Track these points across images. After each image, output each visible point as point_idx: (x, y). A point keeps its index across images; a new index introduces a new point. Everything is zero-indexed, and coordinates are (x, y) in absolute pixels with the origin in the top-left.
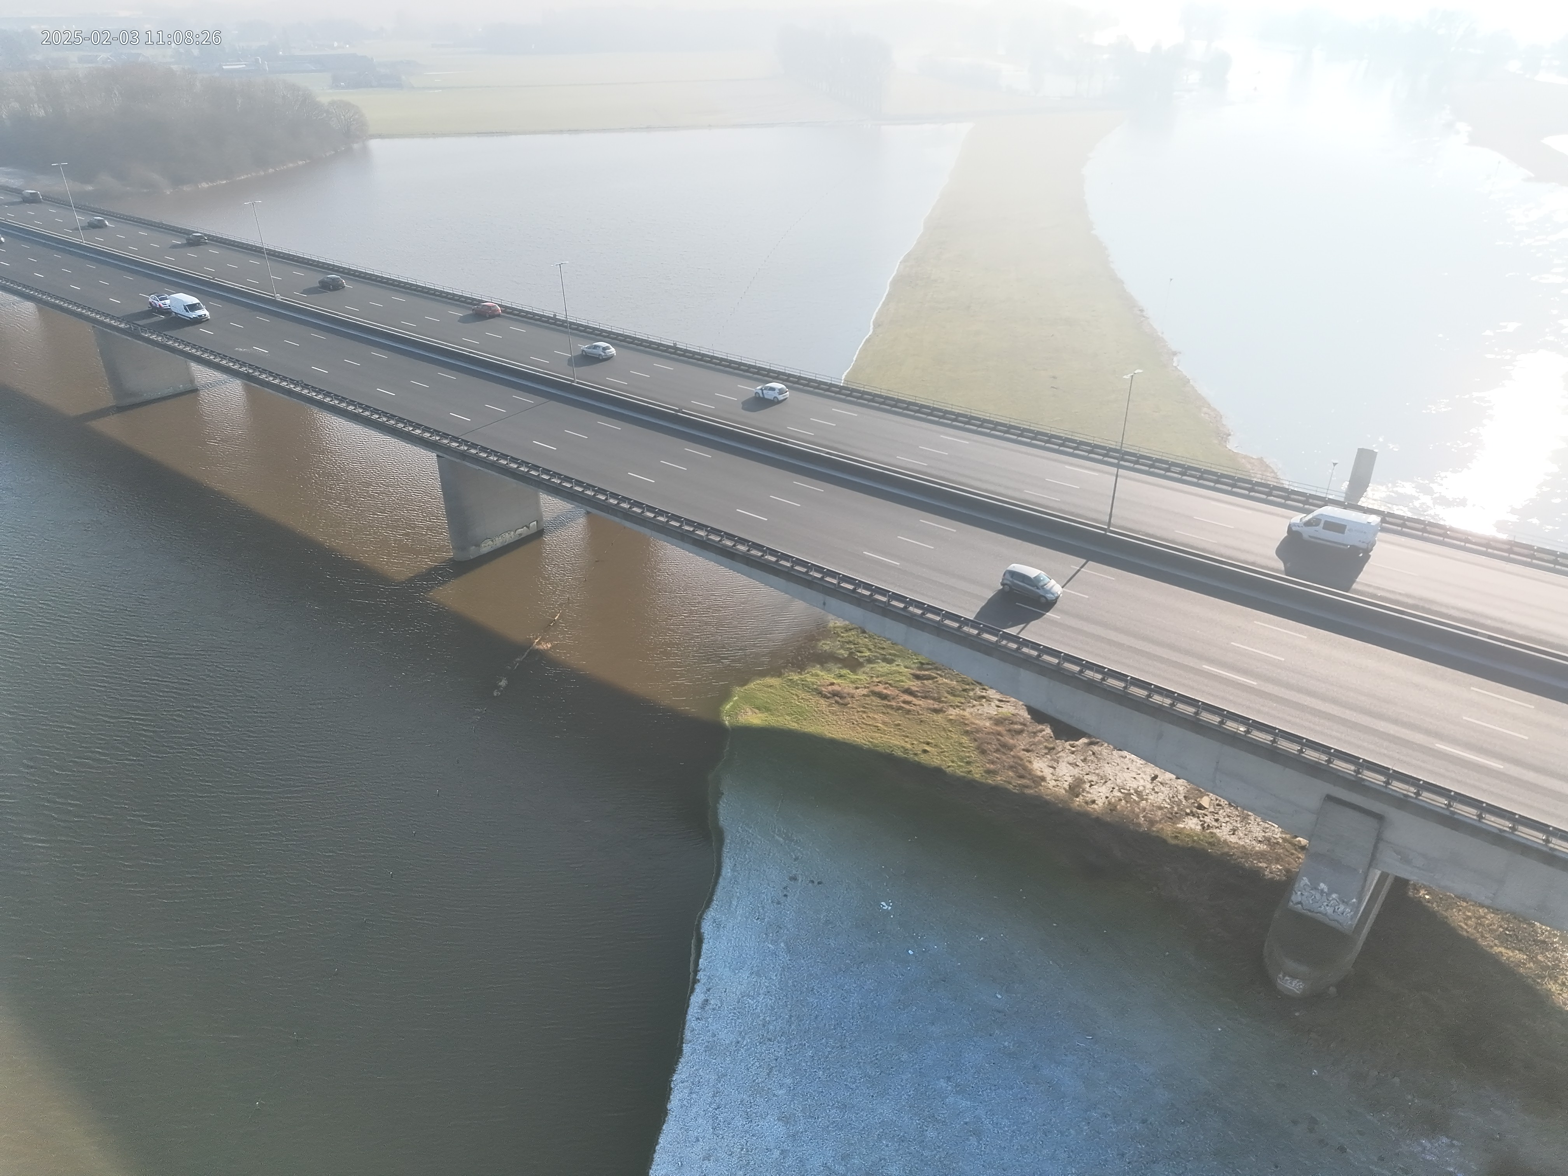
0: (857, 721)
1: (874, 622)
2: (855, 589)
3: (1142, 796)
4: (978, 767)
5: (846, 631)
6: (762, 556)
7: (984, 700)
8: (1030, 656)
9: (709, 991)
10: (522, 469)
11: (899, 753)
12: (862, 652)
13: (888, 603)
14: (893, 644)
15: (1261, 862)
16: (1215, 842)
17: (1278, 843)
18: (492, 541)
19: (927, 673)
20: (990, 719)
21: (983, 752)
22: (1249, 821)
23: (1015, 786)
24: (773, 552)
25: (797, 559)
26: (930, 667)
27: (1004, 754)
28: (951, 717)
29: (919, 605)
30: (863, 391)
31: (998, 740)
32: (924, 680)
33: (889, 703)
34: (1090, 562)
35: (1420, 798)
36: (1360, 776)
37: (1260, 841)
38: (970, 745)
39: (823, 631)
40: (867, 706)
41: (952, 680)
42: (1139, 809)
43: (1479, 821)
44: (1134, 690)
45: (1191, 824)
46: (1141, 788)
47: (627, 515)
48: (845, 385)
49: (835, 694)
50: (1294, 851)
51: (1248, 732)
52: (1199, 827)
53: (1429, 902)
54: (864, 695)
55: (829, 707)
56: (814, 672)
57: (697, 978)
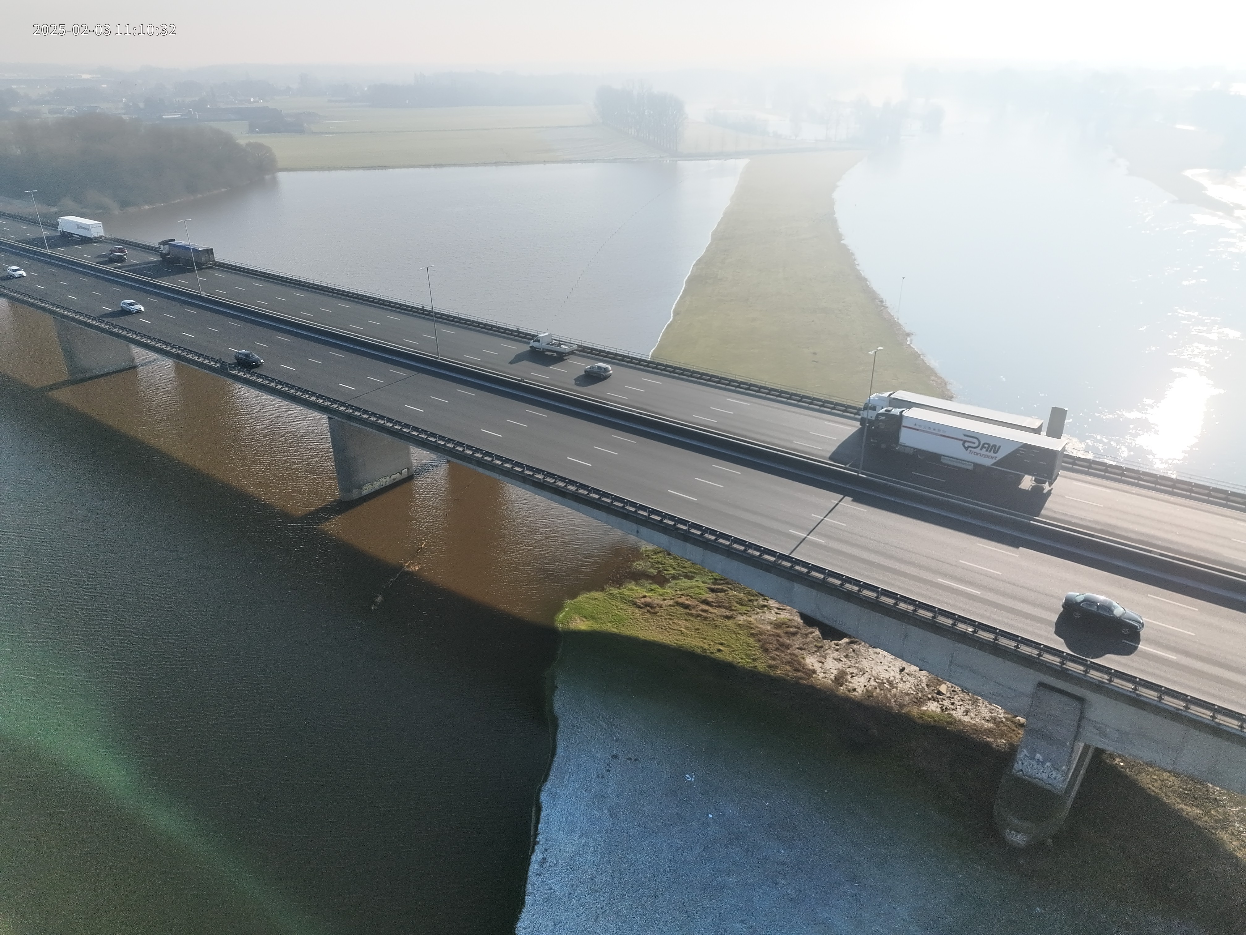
0: (665, 627)
1: (677, 546)
2: (661, 520)
3: (893, 684)
4: (762, 662)
5: (656, 553)
6: (588, 494)
7: (766, 608)
8: (801, 573)
9: (546, 851)
10: (396, 427)
11: (699, 651)
12: (669, 571)
13: (688, 531)
14: (692, 564)
15: (989, 738)
16: (952, 721)
17: (1002, 722)
18: (372, 485)
19: (720, 587)
20: (771, 623)
21: (766, 650)
22: (979, 704)
23: (791, 678)
24: (597, 491)
25: (615, 496)
26: (722, 582)
27: (784, 652)
28: (740, 622)
29: (713, 532)
30: (666, 365)
31: (778, 640)
32: (718, 592)
33: (690, 612)
34: (846, 497)
35: (1112, 683)
36: (1064, 666)
37: (988, 720)
38: (756, 645)
39: (636, 553)
40: (672, 614)
41: (739, 592)
42: (891, 695)
43: (1160, 701)
44: (884, 599)
45: (933, 707)
46: (892, 678)
47: (480, 463)
48: (652, 360)
49: (647, 605)
50: (1015, 728)
51: (975, 632)
52: (939, 710)
53: (1122, 768)
54: (670, 605)
55: (642, 614)
56: (630, 587)
57: (537, 840)
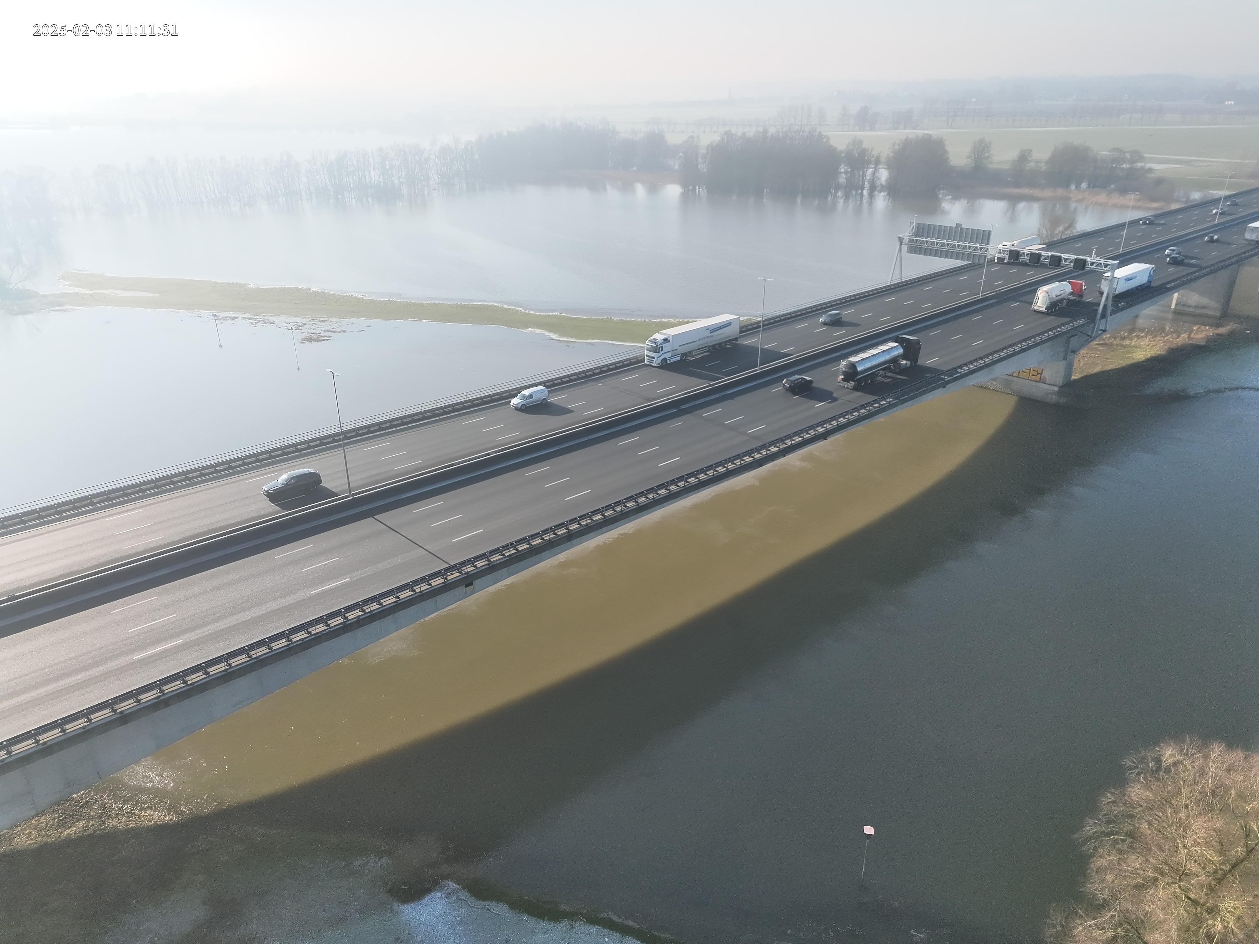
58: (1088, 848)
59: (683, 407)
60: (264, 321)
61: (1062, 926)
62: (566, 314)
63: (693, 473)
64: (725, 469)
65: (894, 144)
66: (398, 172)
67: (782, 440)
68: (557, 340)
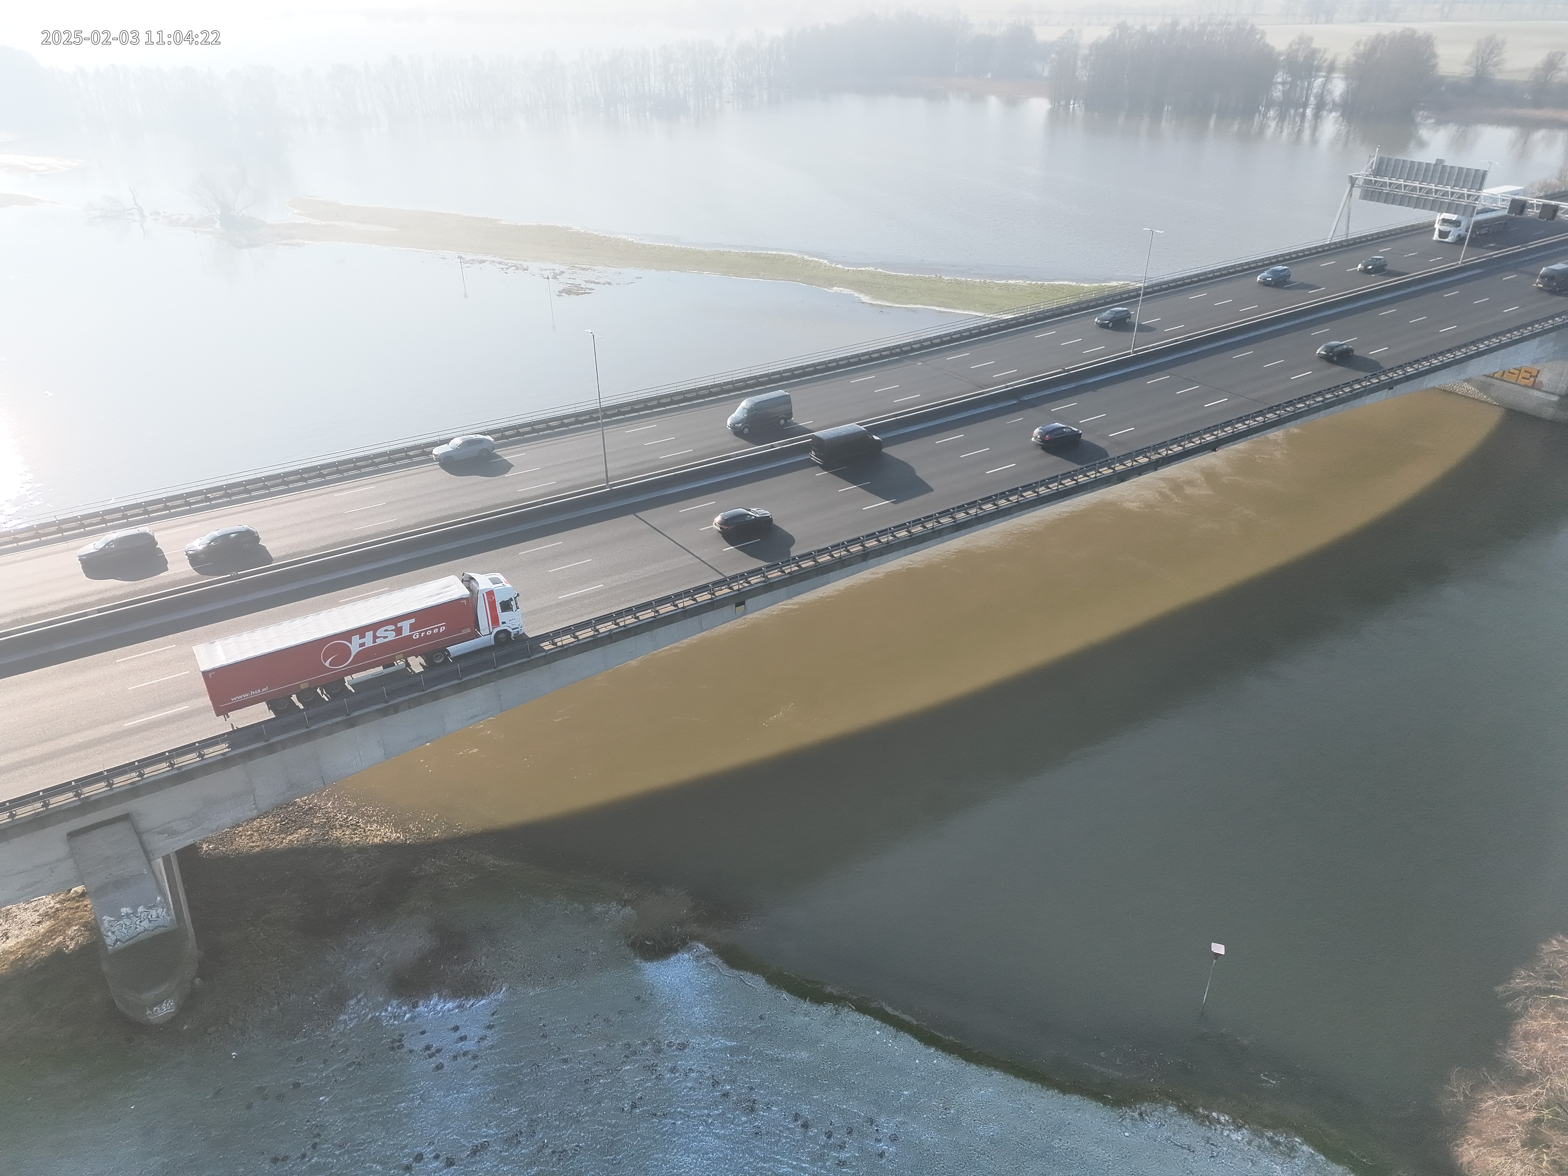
22: (14, 914)
35: (145, 776)
36: (83, 796)
58: (1517, 1005)
59: (1026, 398)
60: (515, 266)
61: (1466, 1096)
62: (882, 269)
63: (1031, 484)
64: (1075, 482)
65: (1358, 44)
66: (684, 78)
67: (1155, 448)
68: (869, 304)
